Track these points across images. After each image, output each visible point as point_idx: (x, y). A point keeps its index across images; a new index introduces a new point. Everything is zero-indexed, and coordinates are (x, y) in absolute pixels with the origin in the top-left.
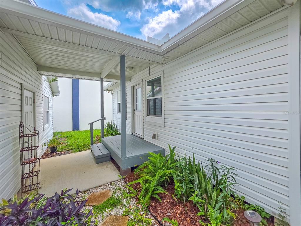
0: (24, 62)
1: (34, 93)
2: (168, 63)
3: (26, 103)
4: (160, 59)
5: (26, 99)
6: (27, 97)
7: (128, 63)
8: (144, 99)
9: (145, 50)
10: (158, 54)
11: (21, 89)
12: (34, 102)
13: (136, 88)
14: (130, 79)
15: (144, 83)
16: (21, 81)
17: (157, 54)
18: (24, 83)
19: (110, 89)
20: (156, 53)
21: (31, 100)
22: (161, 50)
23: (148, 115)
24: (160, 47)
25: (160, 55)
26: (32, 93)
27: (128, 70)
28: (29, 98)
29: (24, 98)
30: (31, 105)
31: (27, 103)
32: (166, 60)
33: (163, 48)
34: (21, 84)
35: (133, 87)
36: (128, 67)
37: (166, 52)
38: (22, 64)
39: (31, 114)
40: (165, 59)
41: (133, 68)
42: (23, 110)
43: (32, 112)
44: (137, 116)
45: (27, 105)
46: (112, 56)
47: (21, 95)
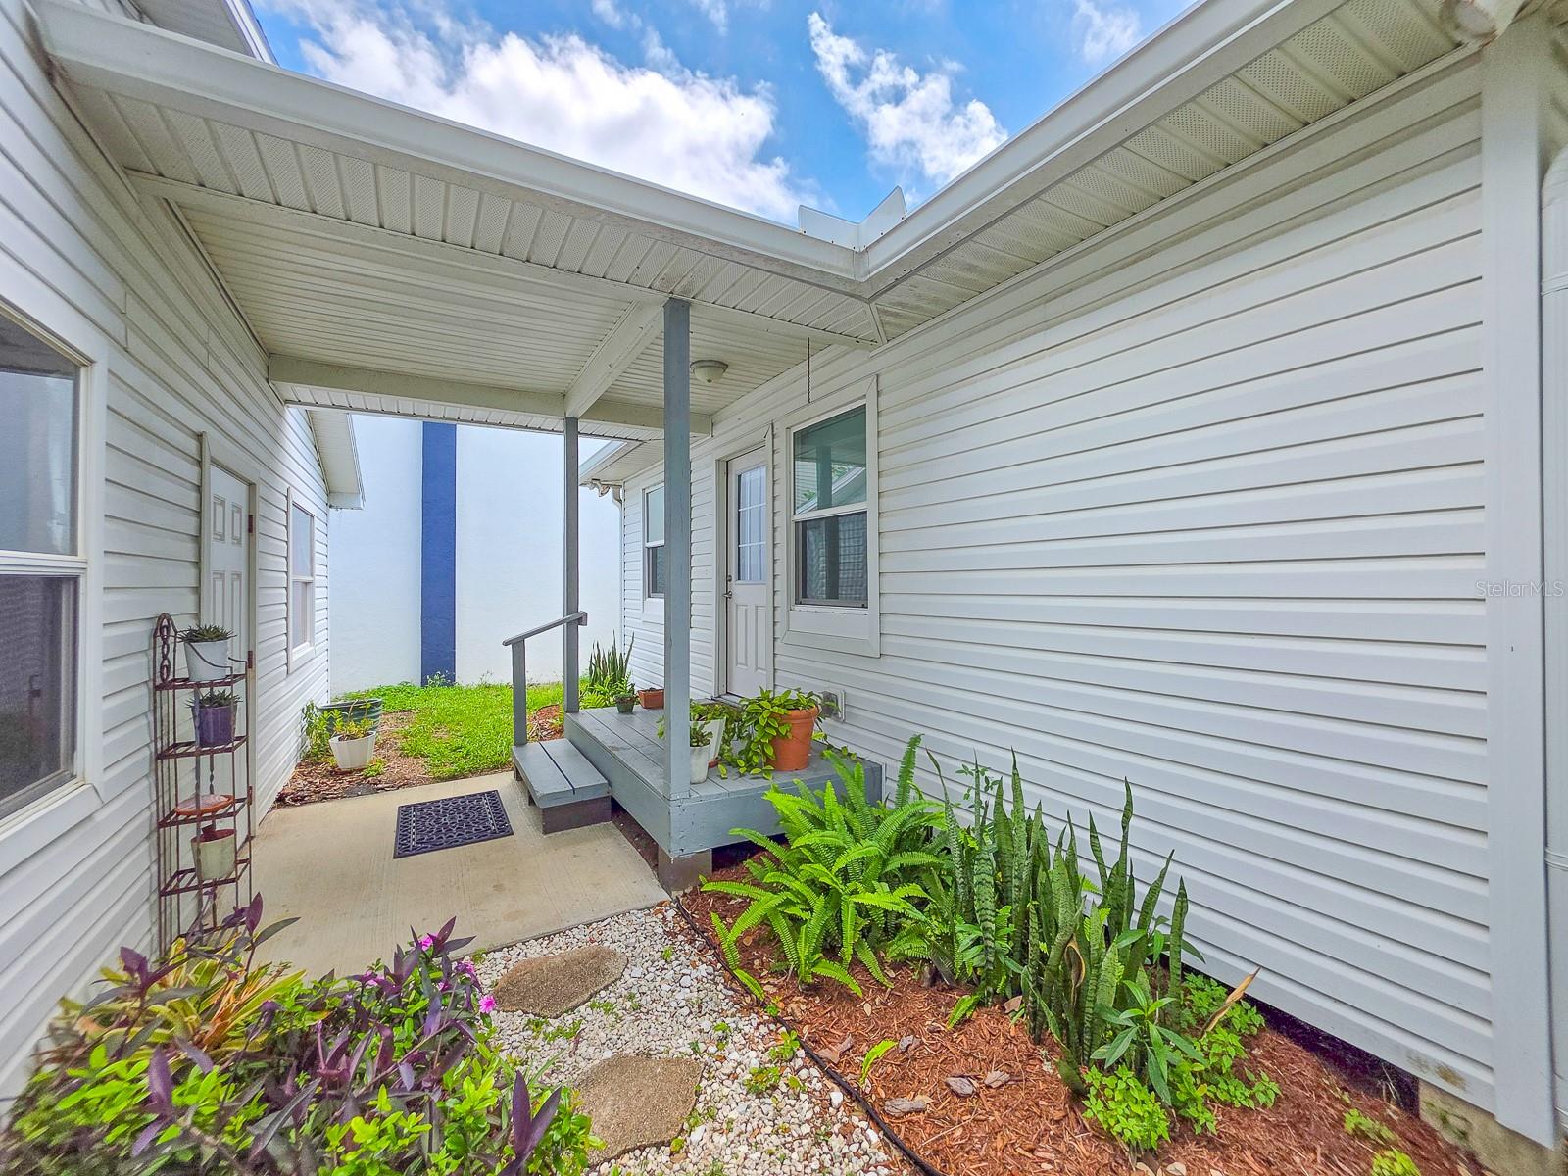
0: (212, 335)
1: (251, 485)
2: (901, 339)
3: (217, 530)
4: (860, 317)
5: (219, 508)
6: (223, 503)
7: (701, 341)
8: (781, 521)
9: (788, 271)
10: (848, 290)
11: (200, 463)
12: (250, 530)
13: (737, 466)
14: (709, 422)
15: (780, 443)
16: (198, 424)
17: (846, 294)
18: (211, 434)
19: (610, 474)
20: (841, 288)
21: (237, 515)
22: (863, 272)
23: (798, 602)
24: (860, 255)
25: (859, 298)
26: (245, 487)
27: (699, 376)
28: (228, 505)
29: (212, 505)
30: (239, 543)
31: (219, 529)
32: (888, 323)
33: (873, 263)
34: (199, 437)
35: (725, 465)
36: (701, 363)
37: (891, 280)
38: (205, 344)
39: (237, 584)
40: (886, 319)
41: (723, 366)
42: (204, 559)
43: (239, 576)
44: (741, 609)
45: (222, 538)
46: (625, 305)
47: (199, 489)
